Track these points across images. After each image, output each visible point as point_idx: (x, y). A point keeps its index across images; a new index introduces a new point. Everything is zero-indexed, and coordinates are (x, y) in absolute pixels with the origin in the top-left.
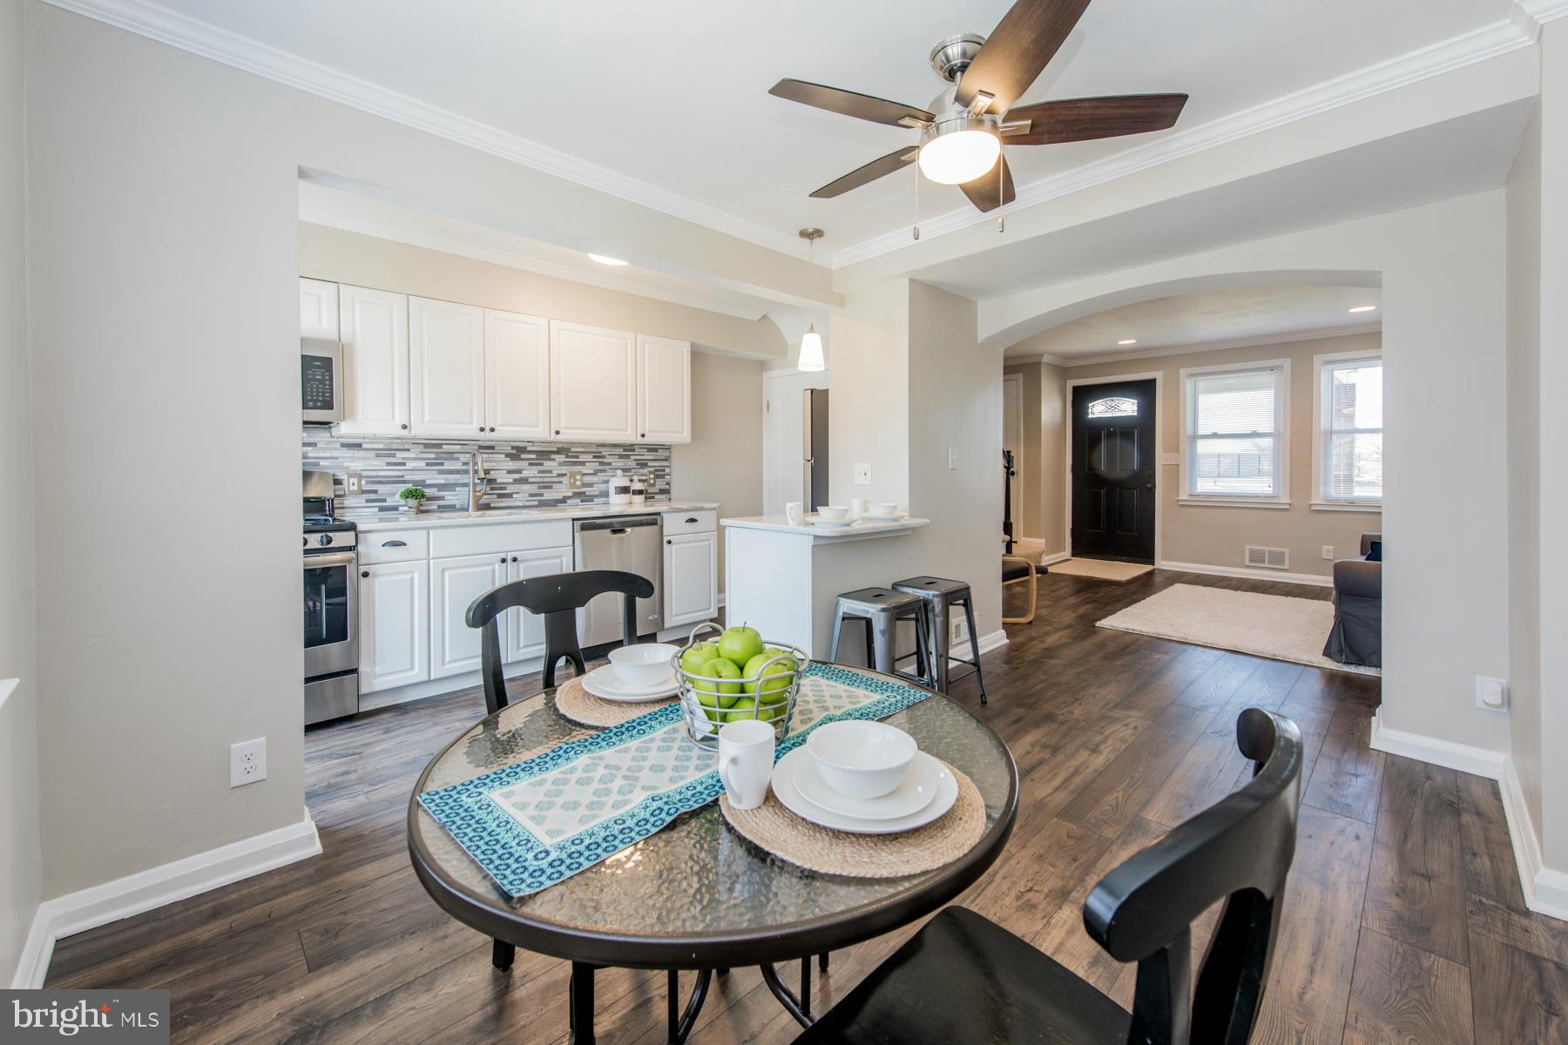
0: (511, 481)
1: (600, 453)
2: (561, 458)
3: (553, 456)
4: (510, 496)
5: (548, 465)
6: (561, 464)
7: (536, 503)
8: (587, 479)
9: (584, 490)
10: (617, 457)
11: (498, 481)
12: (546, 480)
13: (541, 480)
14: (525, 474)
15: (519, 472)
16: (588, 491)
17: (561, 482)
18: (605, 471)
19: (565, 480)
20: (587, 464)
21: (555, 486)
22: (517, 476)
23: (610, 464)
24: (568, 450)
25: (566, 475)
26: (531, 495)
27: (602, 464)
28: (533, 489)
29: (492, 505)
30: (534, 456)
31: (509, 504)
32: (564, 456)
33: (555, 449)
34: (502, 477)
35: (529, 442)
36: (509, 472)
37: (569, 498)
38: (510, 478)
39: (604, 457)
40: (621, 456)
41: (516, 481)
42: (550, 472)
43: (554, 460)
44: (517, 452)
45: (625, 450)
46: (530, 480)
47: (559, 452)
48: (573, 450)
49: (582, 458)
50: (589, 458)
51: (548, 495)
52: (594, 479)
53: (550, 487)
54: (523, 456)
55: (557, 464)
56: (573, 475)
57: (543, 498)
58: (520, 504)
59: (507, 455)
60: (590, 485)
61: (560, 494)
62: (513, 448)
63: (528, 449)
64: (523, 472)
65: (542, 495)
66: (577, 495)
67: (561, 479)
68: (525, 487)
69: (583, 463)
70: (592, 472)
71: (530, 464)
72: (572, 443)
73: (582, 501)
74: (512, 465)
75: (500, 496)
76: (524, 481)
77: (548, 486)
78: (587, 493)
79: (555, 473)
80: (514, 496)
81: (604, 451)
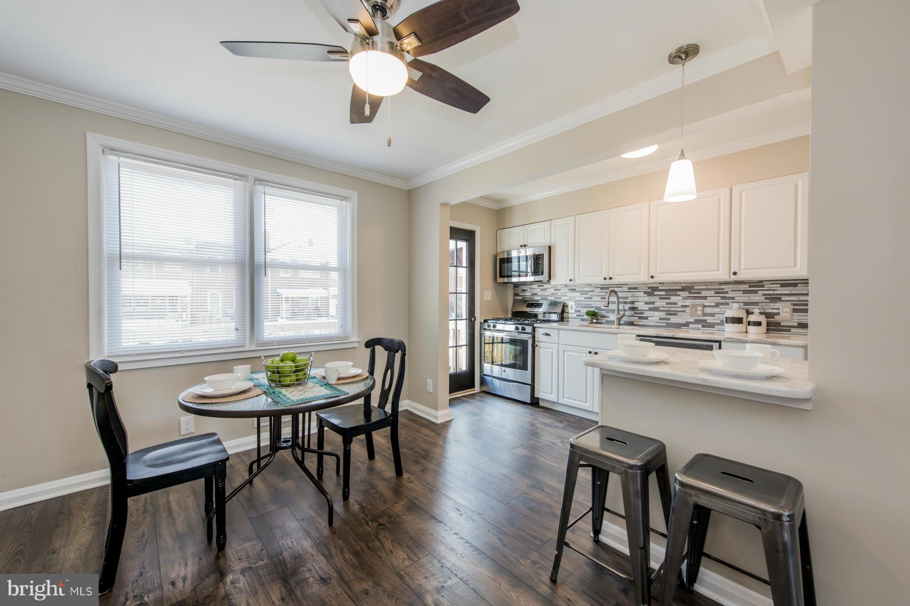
0: (648, 309)
1: (723, 289)
2: (686, 294)
3: (678, 293)
4: (646, 318)
5: (673, 299)
6: (684, 298)
7: (664, 324)
8: (708, 310)
9: (705, 318)
10: (742, 292)
11: (639, 308)
12: (672, 309)
13: (669, 309)
14: (657, 304)
15: (653, 303)
16: (710, 320)
17: (685, 311)
18: (727, 304)
19: (688, 310)
20: (708, 298)
21: (679, 314)
22: (651, 306)
23: (733, 298)
24: (692, 288)
25: (688, 306)
26: (661, 319)
27: (722, 298)
28: (663, 315)
29: (635, 323)
30: (663, 293)
31: (645, 324)
32: (688, 293)
33: (680, 288)
34: (641, 306)
35: (660, 284)
36: (646, 303)
37: (691, 323)
38: (647, 307)
39: (727, 293)
40: (745, 292)
41: (650, 309)
42: (676, 304)
43: (679, 295)
44: (652, 290)
45: (750, 287)
46: (660, 309)
47: (683, 289)
48: (695, 288)
49: (704, 293)
50: (712, 293)
51: (674, 319)
52: (716, 310)
53: (676, 315)
54: (656, 293)
55: (681, 298)
56: (695, 306)
57: (669, 321)
58: (653, 324)
59: (645, 293)
60: (713, 315)
61: (683, 320)
62: (649, 288)
63: (660, 288)
64: (656, 303)
65: (669, 319)
66: (697, 322)
67: (684, 309)
68: (657, 313)
69: (705, 298)
70: (714, 304)
71: (660, 298)
72: (695, 283)
73: (703, 327)
74: (647, 299)
75: (640, 318)
76: (656, 309)
77: (674, 314)
78: (708, 321)
79: (680, 304)
80: (649, 318)
81: (726, 288)
